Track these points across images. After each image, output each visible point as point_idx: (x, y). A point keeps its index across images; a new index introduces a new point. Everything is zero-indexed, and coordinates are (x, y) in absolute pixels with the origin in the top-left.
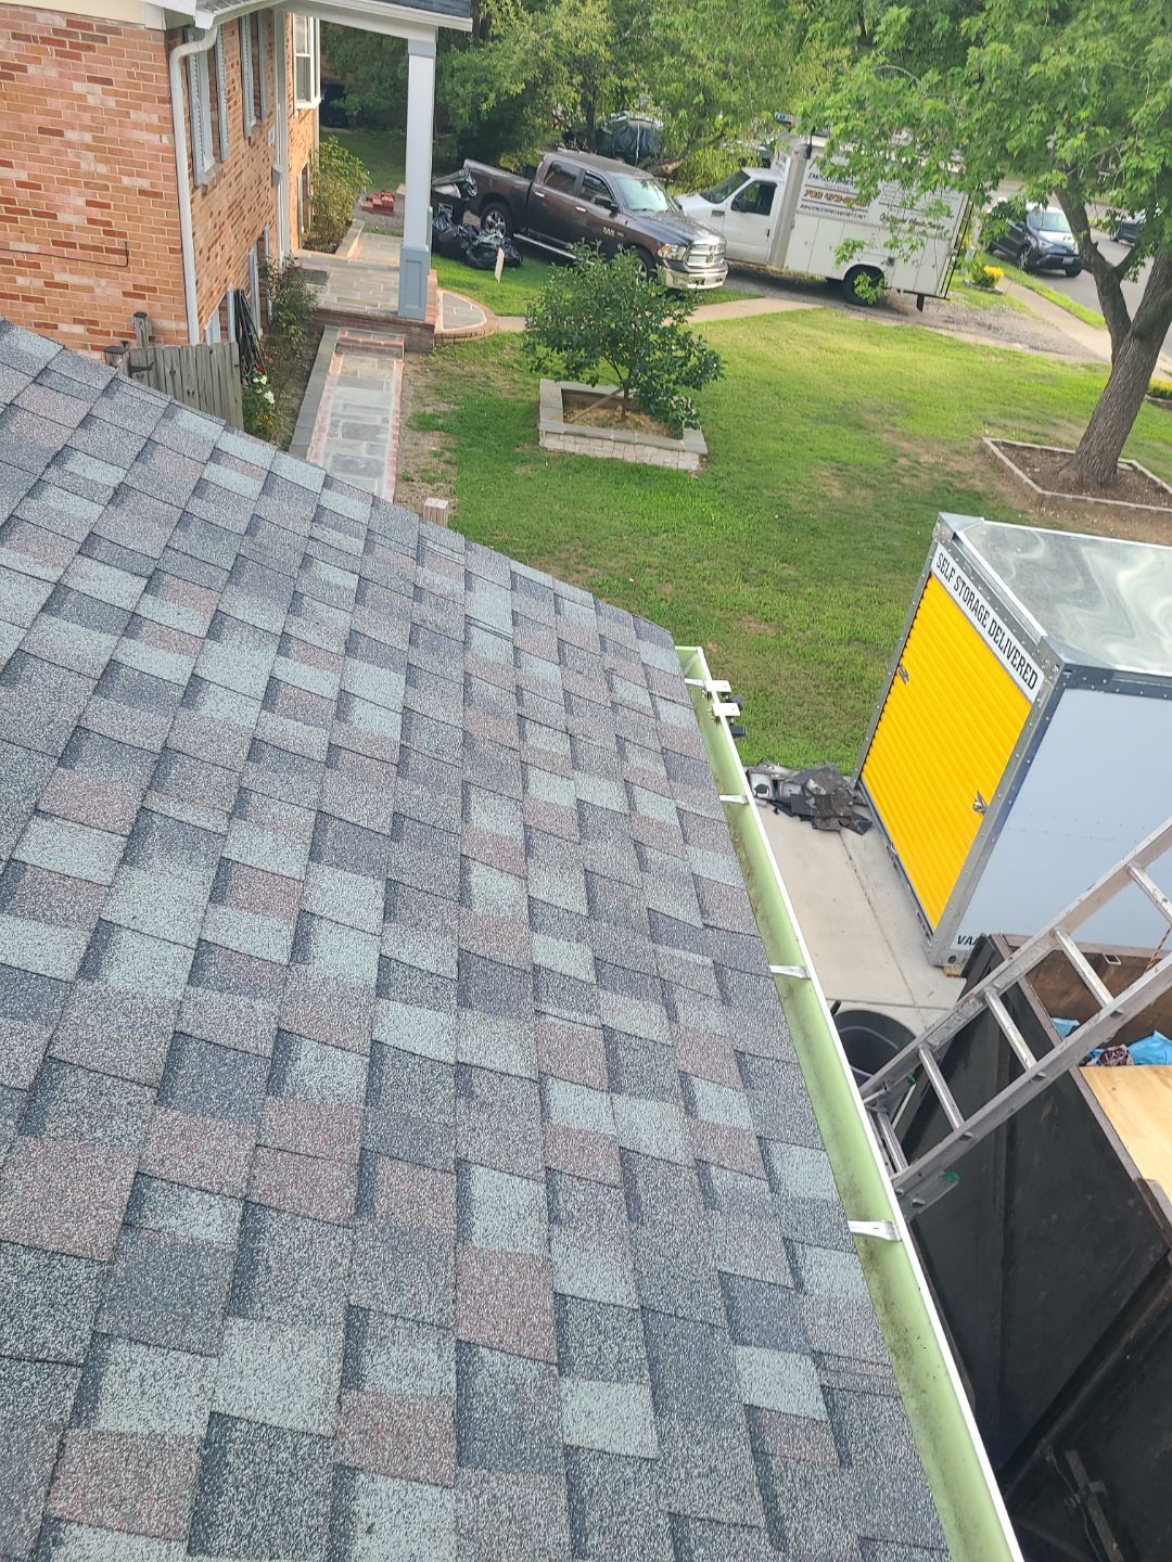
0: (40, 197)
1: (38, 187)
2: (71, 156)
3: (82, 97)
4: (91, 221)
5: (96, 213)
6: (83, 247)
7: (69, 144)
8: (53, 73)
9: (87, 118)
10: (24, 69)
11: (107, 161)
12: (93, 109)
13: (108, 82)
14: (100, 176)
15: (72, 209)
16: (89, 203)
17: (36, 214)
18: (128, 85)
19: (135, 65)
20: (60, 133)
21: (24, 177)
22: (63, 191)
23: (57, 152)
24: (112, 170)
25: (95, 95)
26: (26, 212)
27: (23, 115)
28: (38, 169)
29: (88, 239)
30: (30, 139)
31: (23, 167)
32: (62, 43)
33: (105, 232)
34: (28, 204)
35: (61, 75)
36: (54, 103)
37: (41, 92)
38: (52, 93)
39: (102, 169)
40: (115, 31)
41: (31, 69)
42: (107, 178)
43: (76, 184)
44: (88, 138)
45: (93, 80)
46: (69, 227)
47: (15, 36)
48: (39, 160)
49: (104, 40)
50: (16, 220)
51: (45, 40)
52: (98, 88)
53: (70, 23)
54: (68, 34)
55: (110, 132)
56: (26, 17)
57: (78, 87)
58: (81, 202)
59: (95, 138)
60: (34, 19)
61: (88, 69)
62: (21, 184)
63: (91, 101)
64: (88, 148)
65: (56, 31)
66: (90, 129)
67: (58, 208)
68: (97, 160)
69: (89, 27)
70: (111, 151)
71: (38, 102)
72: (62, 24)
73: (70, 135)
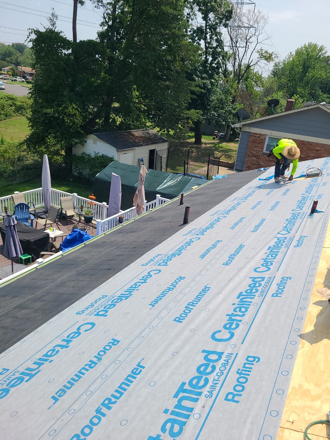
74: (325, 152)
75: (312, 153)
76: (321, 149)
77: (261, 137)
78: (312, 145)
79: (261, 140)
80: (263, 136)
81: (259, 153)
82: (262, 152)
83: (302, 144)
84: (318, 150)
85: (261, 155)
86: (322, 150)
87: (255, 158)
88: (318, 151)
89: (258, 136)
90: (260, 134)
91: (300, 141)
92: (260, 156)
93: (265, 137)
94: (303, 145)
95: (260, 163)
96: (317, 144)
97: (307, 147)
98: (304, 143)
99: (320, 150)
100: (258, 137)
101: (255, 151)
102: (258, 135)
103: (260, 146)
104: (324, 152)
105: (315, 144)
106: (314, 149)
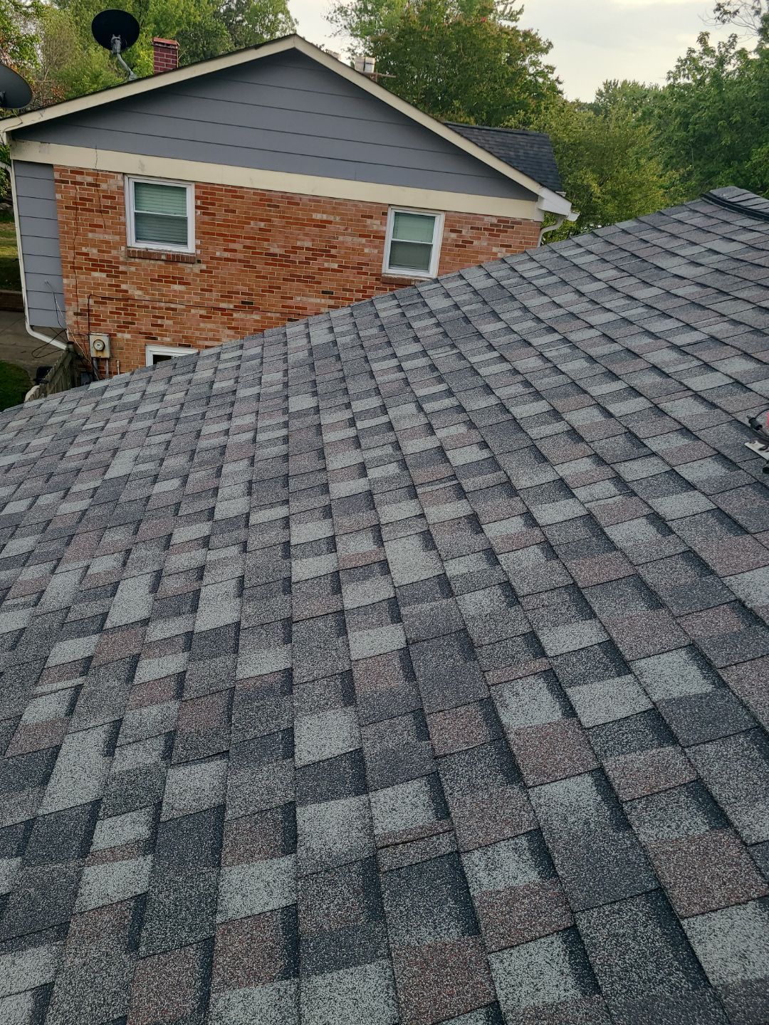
3: (496, 254)
8: (485, 244)
10: (472, 243)
13: (510, 246)
18: (519, 247)
19: (524, 238)
25: (503, 253)
27: (466, 264)
32: (493, 230)
35: (488, 244)
36: (482, 257)
37: (477, 252)
38: (482, 253)
40: (519, 223)
41: (476, 243)
45: (502, 246)
47: (472, 228)
49: (513, 227)
51: (485, 229)
52: (504, 249)
53: (499, 221)
54: (496, 225)
56: (479, 219)
57: (495, 250)
60: (483, 220)
61: (502, 241)
63: (500, 255)
65: (492, 225)
69: (508, 222)
71: (473, 257)
72: (495, 221)
74: (346, 229)
75: (306, 235)
76: (331, 218)
77: (104, 186)
78: (298, 204)
79: (104, 197)
80: (111, 181)
81: (114, 253)
82: (123, 248)
84: (322, 225)
85: (121, 259)
86: (336, 223)
87: (104, 275)
88: (325, 227)
89: (90, 179)
90: (96, 173)
91: (255, 194)
92: (119, 263)
93: (121, 184)
94: (269, 206)
95: (126, 291)
96: (317, 202)
97: (284, 212)
98: (270, 200)
99: (330, 222)
100: (89, 184)
101: (94, 246)
102: (88, 174)
103: (109, 223)
104: (343, 227)
105: (310, 200)
106: (308, 220)
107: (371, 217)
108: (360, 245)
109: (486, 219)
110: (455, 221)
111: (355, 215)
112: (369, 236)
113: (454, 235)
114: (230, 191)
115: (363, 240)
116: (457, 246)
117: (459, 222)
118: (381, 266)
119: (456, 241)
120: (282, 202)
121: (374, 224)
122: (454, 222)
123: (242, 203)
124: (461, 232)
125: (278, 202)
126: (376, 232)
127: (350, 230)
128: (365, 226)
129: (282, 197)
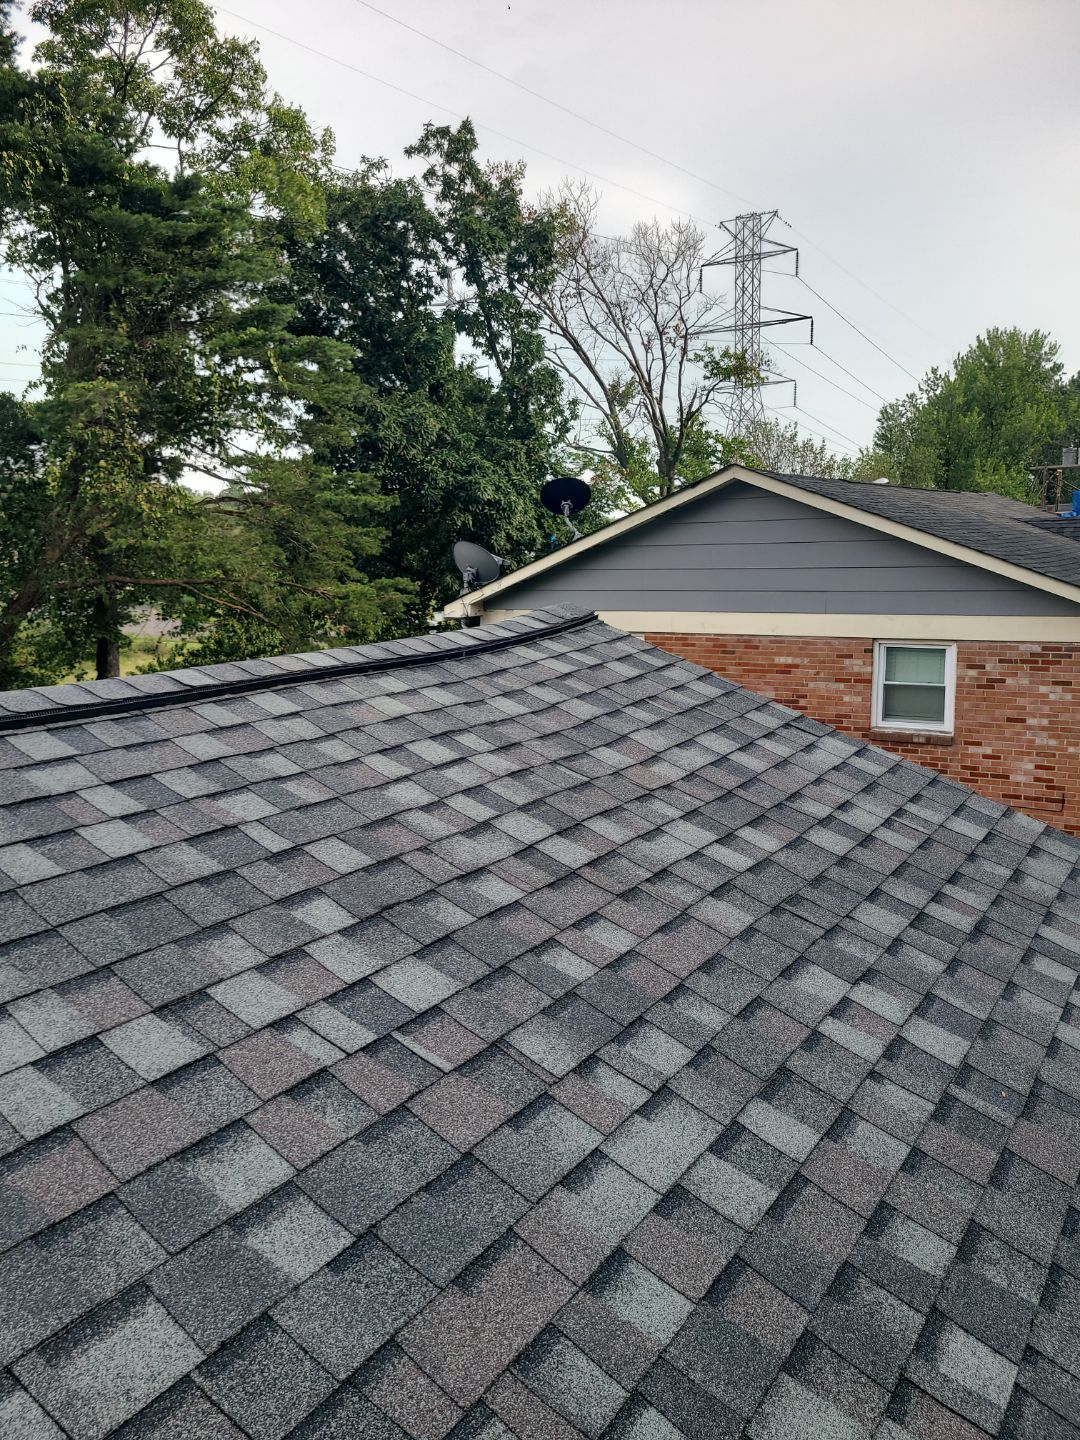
0: (999, 764)
1: (999, 758)
2: (1029, 735)
3: (1045, 696)
4: (1037, 779)
5: (1043, 774)
6: (1026, 798)
7: (1030, 728)
8: (1025, 682)
9: (1046, 709)
10: (1003, 681)
11: (1058, 737)
12: (1054, 702)
13: (1070, 683)
14: (1049, 747)
15: (1023, 772)
16: (1037, 767)
17: (993, 776)
20: (1023, 721)
21: (989, 751)
22: (1018, 760)
23: (1018, 734)
24: (1062, 743)
25: (1056, 694)
26: (986, 776)
27: (997, 711)
28: (999, 745)
29: (1032, 793)
30: (999, 726)
31: (989, 745)
32: (1036, 662)
33: (1048, 787)
34: (989, 769)
35: (1031, 682)
36: (1021, 701)
37: (1014, 694)
38: (1022, 695)
39: (1053, 743)
41: (1009, 681)
42: (1055, 748)
43: (1029, 754)
44: (1045, 722)
45: (1055, 683)
46: (1018, 784)
47: (1001, 661)
48: (1005, 739)
49: (1070, 656)
50: (976, 781)
51: (1023, 661)
52: (1059, 689)
53: (1044, 649)
54: (1040, 655)
55: (1062, 718)
56: (1011, 648)
57: (1043, 689)
58: (1031, 766)
59: (1050, 722)
60: (1017, 648)
61: (1053, 676)
62: (986, 756)
63: (1052, 697)
64: (1043, 729)
65: (1033, 655)
66: (1048, 716)
67: (1012, 771)
68: (1050, 737)
69: (1060, 649)
70: (1062, 729)
71: (1010, 701)
72: (1037, 649)
73: (1031, 721)
74: (818, 673)
75: (767, 683)
76: (798, 661)
78: (757, 647)
83: (717, 652)
84: (786, 670)
86: (805, 667)
88: (789, 672)
91: (707, 640)
94: (724, 652)
96: (779, 643)
97: (740, 659)
98: (725, 646)
99: (797, 666)
104: (813, 672)
105: (771, 642)
106: (769, 665)
107: (851, 657)
108: (837, 692)
109: (1022, 647)
110: (972, 653)
111: (829, 656)
112: (848, 681)
113: (973, 673)
114: (681, 639)
115: (841, 686)
116: (979, 687)
117: (979, 654)
118: (869, 718)
119: (977, 679)
120: (739, 647)
121: (856, 665)
122: (972, 655)
123: (694, 651)
124: (984, 667)
125: (734, 647)
126: (858, 674)
127: (822, 675)
128: (842, 668)
129: (738, 641)
